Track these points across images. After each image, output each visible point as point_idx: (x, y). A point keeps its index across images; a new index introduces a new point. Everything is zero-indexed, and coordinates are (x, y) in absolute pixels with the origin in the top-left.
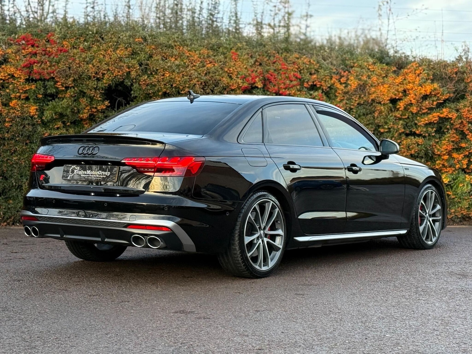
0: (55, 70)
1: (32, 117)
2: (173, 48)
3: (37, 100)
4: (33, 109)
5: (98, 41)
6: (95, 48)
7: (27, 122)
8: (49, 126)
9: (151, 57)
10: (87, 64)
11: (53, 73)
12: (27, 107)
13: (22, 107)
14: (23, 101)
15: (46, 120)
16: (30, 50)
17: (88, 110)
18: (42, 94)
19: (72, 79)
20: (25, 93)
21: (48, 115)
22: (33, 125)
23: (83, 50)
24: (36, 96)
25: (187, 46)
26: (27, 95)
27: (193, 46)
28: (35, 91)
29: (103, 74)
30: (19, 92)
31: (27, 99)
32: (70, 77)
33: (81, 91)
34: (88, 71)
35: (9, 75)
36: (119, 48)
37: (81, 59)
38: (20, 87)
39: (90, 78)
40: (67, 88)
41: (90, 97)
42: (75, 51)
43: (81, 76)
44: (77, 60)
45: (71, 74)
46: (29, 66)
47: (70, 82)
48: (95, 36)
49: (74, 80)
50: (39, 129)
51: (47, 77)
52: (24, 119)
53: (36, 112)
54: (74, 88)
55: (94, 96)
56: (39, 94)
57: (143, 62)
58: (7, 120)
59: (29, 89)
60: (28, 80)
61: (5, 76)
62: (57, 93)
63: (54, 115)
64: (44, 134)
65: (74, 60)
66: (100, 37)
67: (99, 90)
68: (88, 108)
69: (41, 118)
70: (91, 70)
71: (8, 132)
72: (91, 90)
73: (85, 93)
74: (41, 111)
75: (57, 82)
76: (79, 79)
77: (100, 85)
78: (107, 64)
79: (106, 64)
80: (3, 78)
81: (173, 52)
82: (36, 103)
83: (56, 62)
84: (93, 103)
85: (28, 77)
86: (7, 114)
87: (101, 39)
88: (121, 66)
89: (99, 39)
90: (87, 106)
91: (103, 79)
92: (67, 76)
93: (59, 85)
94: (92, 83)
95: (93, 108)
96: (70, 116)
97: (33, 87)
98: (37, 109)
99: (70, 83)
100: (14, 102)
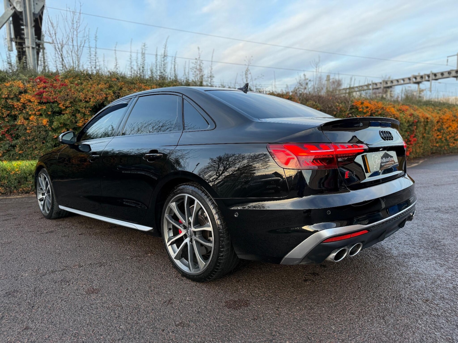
0: (58, 96)
1: (44, 126)
2: (135, 84)
3: (47, 116)
4: (45, 121)
5: (88, 79)
6: (85, 83)
7: (41, 129)
8: (57, 132)
9: (121, 89)
10: (79, 92)
11: (56, 98)
12: (41, 120)
13: (37, 119)
14: (38, 117)
15: (54, 128)
16: (42, 85)
17: (83, 121)
18: (51, 112)
19: (68, 101)
20: (39, 111)
21: (55, 124)
22: (46, 131)
23: (77, 85)
24: (47, 113)
25: (144, 83)
26: (40, 112)
27: (148, 83)
28: (45, 110)
29: (90, 99)
30: (34, 111)
31: (41, 115)
32: (67, 100)
33: (77, 110)
34: (79, 97)
35: (27, 100)
36: (100, 83)
37: (75, 89)
38: (34, 108)
39: (81, 101)
40: (67, 107)
41: (83, 113)
42: (72, 85)
43: (75, 100)
44: (73, 90)
45: (68, 98)
46: (40, 94)
47: (68, 103)
48: (86, 77)
49: (71, 103)
50: (50, 133)
51: (52, 101)
52: (40, 128)
53: (47, 123)
54: (71, 107)
55: (85, 112)
56: (49, 112)
57: (116, 92)
58: (28, 128)
59: (41, 109)
60: (40, 103)
61: (24, 101)
62: (61, 111)
63: (59, 124)
64: (54, 136)
65: (71, 90)
66: (89, 77)
67: (88, 108)
68: (83, 120)
69: (51, 126)
70: (82, 96)
71: (29, 136)
72: (82, 108)
73: (79, 111)
74: (51, 122)
75: (60, 104)
76: (74, 102)
77: (87, 105)
78: (93, 93)
79: (91, 92)
80: (23, 102)
81: (135, 86)
82: (47, 117)
83: (58, 92)
84: (86, 116)
85: (39, 101)
86: (27, 125)
87: (89, 79)
88: (101, 94)
89: (88, 78)
90: (81, 119)
91: (90, 101)
92: (65, 100)
93: (60, 106)
94: (83, 104)
95: (86, 119)
96: (70, 125)
97: (44, 107)
98: (47, 121)
99: (68, 104)
100: (32, 117)
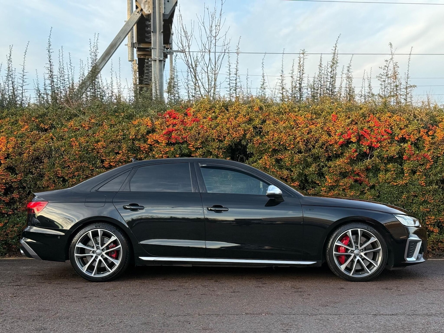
0: (188, 136)
2: (283, 114)
5: (223, 112)
6: (220, 117)
9: (264, 121)
10: (213, 129)
11: (186, 137)
16: (172, 122)
18: (179, 154)
19: (200, 141)
20: (166, 154)
23: (211, 119)
24: (175, 156)
26: (168, 155)
27: (300, 111)
28: (173, 152)
29: (224, 137)
30: (161, 153)
32: (198, 140)
33: (209, 151)
34: (212, 135)
35: (155, 141)
36: (239, 116)
37: (208, 126)
38: (162, 150)
39: (214, 140)
40: (197, 148)
41: (215, 156)
42: (205, 120)
43: (207, 139)
44: (205, 126)
45: (200, 138)
46: (169, 133)
47: (198, 144)
48: (222, 108)
49: (202, 143)
51: (181, 141)
54: (202, 148)
55: (218, 154)
56: (177, 154)
57: (257, 126)
59: (168, 151)
60: (169, 144)
61: (152, 142)
62: (191, 153)
65: (203, 127)
66: (226, 109)
67: (221, 149)
70: (214, 134)
72: (215, 150)
73: (211, 152)
75: (190, 144)
76: (206, 142)
77: (221, 145)
78: (228, 129)
79: (226, 129)
80: (150, 143)
81: (282, 117)
83: (189, 130)
85: (167, 142)
87: (226, 111)
88: (238, 130)
91: (224, 140)
92: (196, 139)
93: (190, 147)
94: (216, 144)
97: (172, 149)
99: (199, 144)
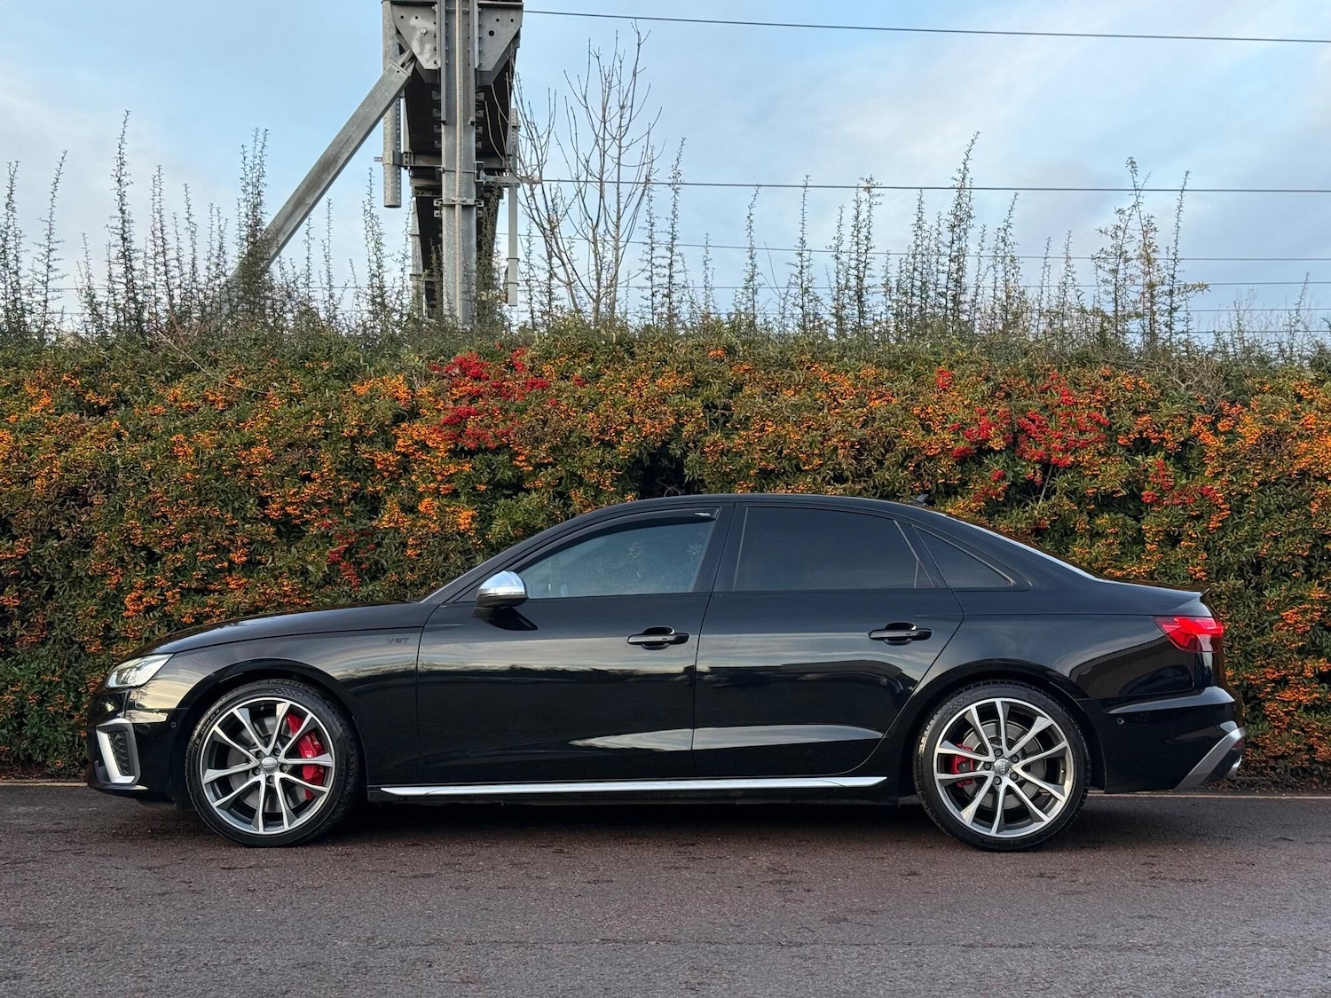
0: (513, 429)
1: (462, 535)
2: (793, 368)
3: (474, 497)
4: (465, 517)
6: (608, 375)
7: (452, 546)
9: (738, 389)
10: (585, 410)
11: (507, 434)
12: (453, 513)
13: (441, 510)
14: (444, 501)
15: (494, 541)
16: (468, 387)
18: (488, 483)
19: (547, 445)
20: (448, 482)
21: (498, 528)
22: (467, 553)
23: (582, 381)
24: (474, 488)
26: (453, 485)
27: (845, 360)
28: (469, 476)
29: (619, 433)
30: (435, 480)
31: (454, 494)
32: (543, 441)
33: (573, 474)
34: (584, 427)
35: (416, 443)
36: (664, 373)
37: (571, 400)
38: (436, 469)
39: (588, 442)
40: (539, 466)
41: (591, 486)
42: (565, 384)
43: (567, 438)
44: (564, 403)
45: (546, 435)
46: (457, 422)
47: (542, 453)
48: (614, 350)
49: (554, 449)
51: (492, 444)
52: (447, 540)
53: (470, 524)
54: (554, 466)
55: (599, 483)
56: (481, 483)
57: (717, 402)
58: (410, 541)
59: (456, 473)
60: (456, 454)
61: (407, 446)
62: (521, 479)
63: (509, 528)
65: (556, 405)
66: (626, 351)
67: (609, 467)
69: (484, 536)
70: (591, 423)
71: (412, 570)
72: (590, 470)
73: (580, 478)
74: (485, 520)
75: (518, 454)
76: (564, 447)
77: (608, 457)
78: (631, 410)
79: (625, 410)
80: (403, 450)
82: (474, 502)
83: (517, 411)
84: (599, 499)
85: (452, 446)
86: (410, 531)
88: (660, 413)
90: (584, 508)
91: (619, 443)
92: (536, 439)
93: (519, 461)
94: (593, 455)
97: (467, 468)
98: (473, 517)
99: (543, 455)
100: (427, 500)
